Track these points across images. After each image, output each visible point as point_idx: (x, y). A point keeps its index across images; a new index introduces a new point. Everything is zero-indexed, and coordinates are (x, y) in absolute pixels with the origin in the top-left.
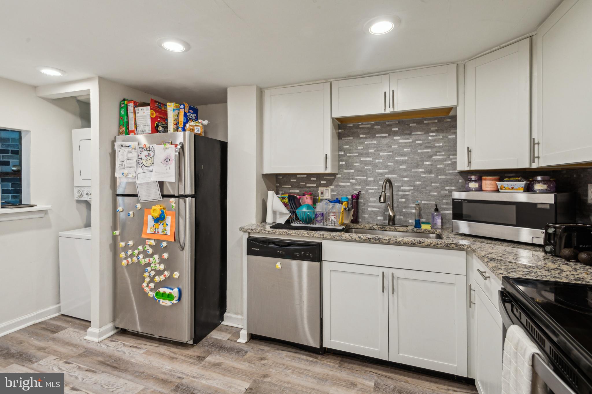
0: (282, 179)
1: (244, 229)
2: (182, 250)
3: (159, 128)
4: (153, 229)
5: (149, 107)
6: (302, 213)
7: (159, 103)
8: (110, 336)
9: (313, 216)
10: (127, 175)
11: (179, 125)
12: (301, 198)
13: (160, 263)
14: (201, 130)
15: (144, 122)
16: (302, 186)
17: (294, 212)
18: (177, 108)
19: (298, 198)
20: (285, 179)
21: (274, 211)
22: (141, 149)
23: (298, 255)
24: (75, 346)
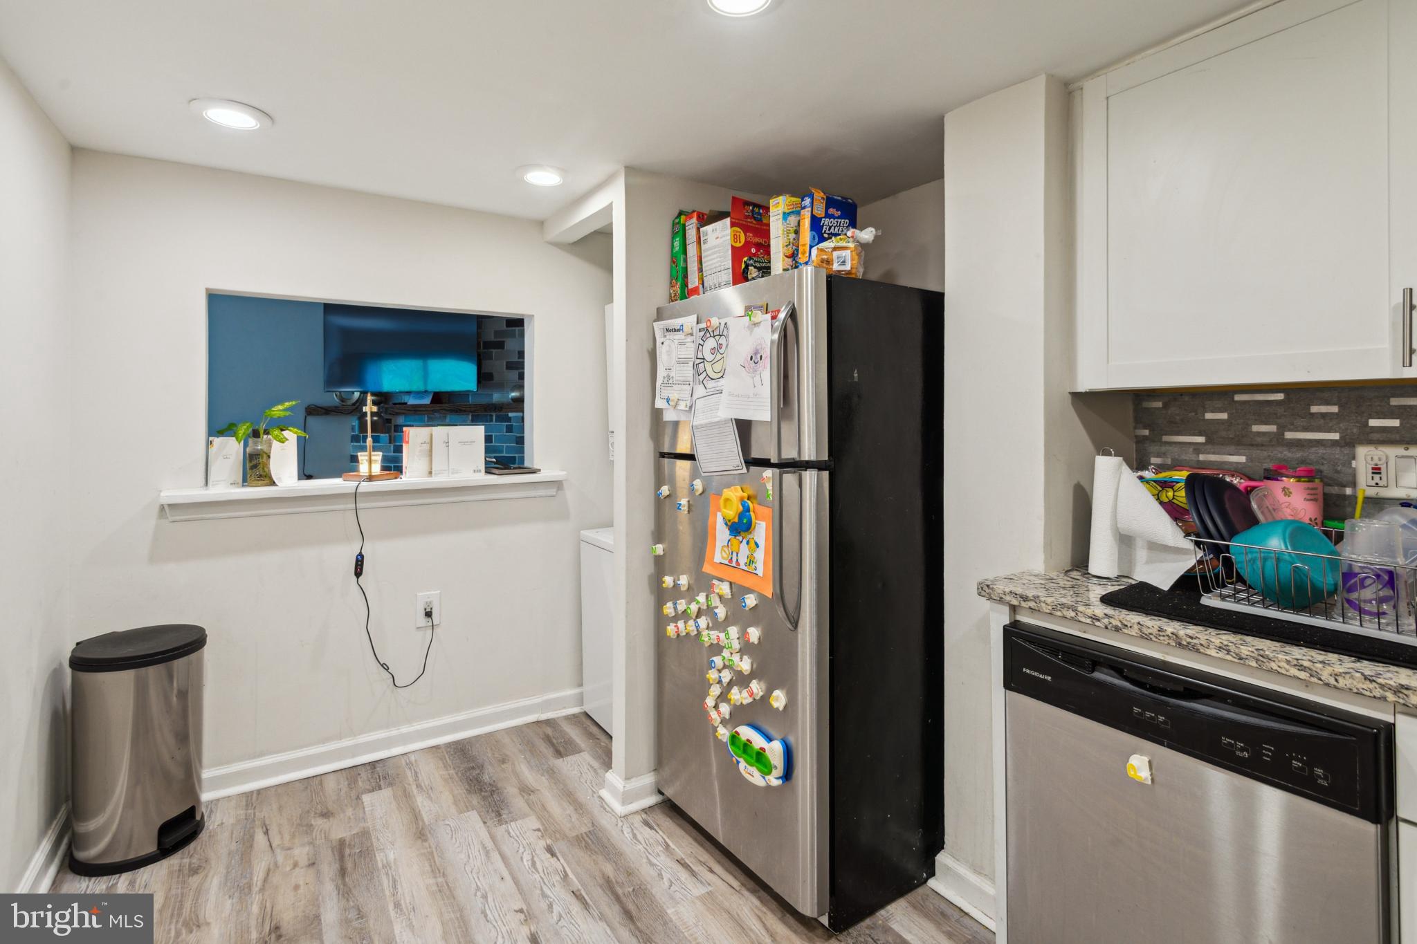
0: (1164, 412)
1: (992, 589)
2: (793, 629)
3: (751, 274)
4: (727, 551)
5: (728, 221)
6: (1265, 559)
7: (755, 205)
8: (648, 806)
9: (1330, 580)
10: (676, 404)
11: (800, 256)
12: (1254, 488)
13: (742, 652)
14: (852, 260)
15: (717, 262)
16: (1259, 440)
17: (1216, 550)
18: (794, 210)
19: (1241, 487)
20: (1173, 410)
21: (1122, 533)
22: (703, 333)
23: (1242, 750)
24: (579, 807)
